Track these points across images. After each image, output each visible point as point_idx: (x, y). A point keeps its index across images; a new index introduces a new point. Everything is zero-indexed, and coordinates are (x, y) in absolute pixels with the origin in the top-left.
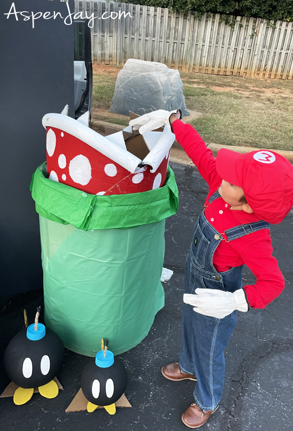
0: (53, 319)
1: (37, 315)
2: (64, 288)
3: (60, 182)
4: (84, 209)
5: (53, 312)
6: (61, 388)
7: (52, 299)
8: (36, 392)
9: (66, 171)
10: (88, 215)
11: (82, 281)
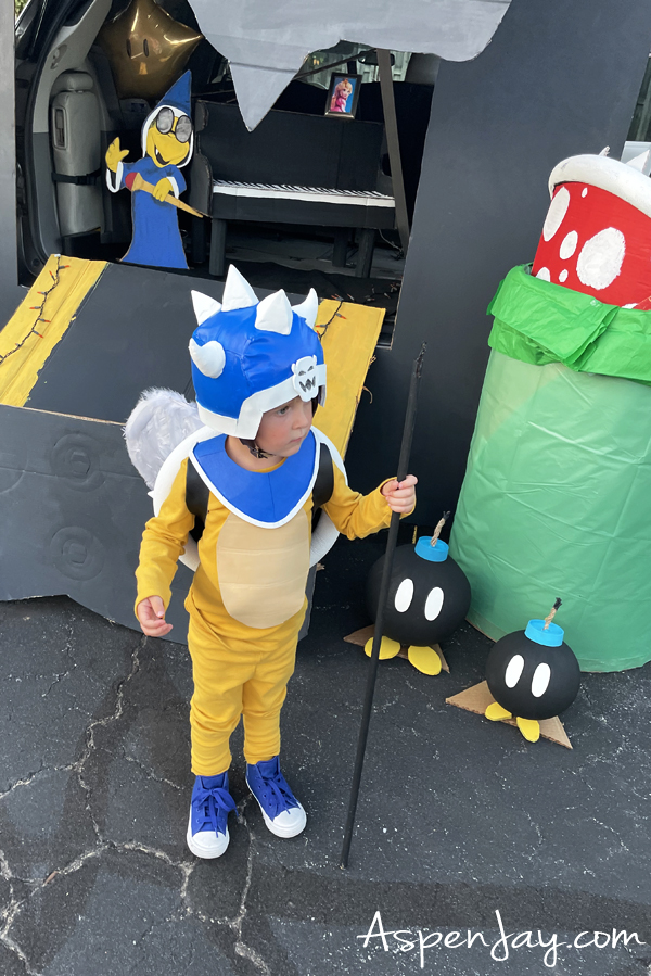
0: (461, 561)
1: (441, 523)
2: (500, 496)
3: (552, 280)
4: (586, 328)
5: (465, 547)
6: (447, 668)
7: (471, 519)
8: (402, 656)
9: (571, 264)
10: (592, 341)
11: (539, 487)
